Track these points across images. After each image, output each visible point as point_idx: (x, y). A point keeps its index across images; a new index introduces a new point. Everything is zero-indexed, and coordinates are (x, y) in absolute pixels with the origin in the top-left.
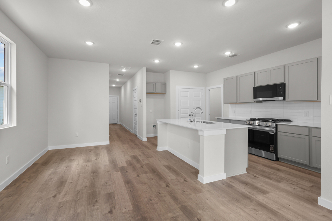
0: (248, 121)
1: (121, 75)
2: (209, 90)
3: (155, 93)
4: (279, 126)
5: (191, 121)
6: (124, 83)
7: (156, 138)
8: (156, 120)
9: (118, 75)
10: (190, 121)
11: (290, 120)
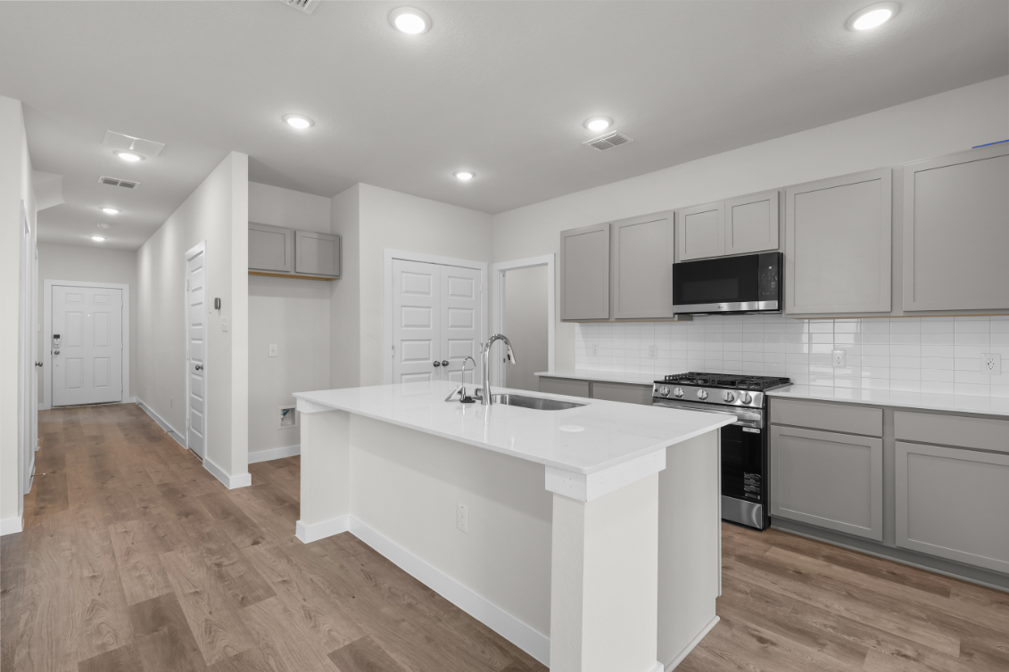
0: (663, 386)
1: (119, 184)
2: (502, 275)
3: (293, 273)
4: (773, 404)
5: (468, 400)
6: (152, 231)
7: (292, 464)
8: (295, 394)
9: (100, 181)
10: (459, 397)
11: (788, 379)
